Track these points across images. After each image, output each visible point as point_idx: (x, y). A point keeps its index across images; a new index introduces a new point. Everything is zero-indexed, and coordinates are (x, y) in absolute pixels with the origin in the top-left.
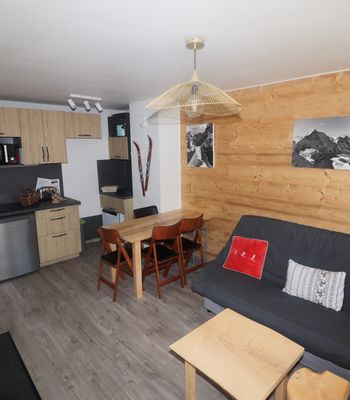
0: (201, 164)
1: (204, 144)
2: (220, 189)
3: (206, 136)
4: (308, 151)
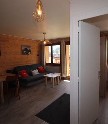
2: (3, 62)
4: (25, 51)
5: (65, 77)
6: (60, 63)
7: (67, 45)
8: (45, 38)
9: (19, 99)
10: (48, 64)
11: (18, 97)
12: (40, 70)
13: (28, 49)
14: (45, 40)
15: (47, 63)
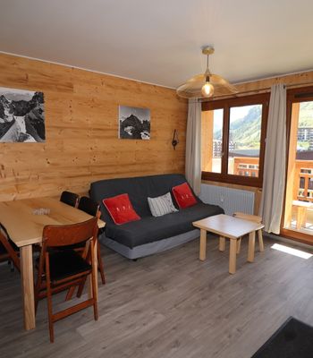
0: (25, 137)
1: (31, 114)
2: (53, 164)
3: (34, 106)
4: (129, 128)
5: (278, 233)
6: (257, 176)
7: (294, 105)
8: (208, 70)
9: (96, 319)
10: (207, 177)
11: (92, 308)
12: (178, 195)
13: (141, 119)
14: (208, 80)
15: (206, 170)
